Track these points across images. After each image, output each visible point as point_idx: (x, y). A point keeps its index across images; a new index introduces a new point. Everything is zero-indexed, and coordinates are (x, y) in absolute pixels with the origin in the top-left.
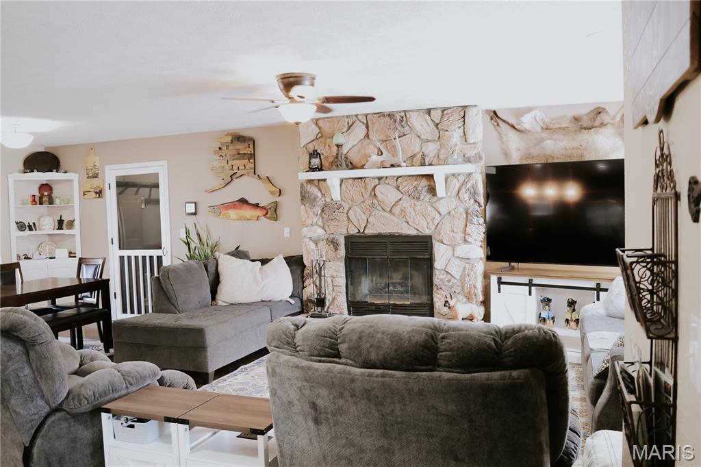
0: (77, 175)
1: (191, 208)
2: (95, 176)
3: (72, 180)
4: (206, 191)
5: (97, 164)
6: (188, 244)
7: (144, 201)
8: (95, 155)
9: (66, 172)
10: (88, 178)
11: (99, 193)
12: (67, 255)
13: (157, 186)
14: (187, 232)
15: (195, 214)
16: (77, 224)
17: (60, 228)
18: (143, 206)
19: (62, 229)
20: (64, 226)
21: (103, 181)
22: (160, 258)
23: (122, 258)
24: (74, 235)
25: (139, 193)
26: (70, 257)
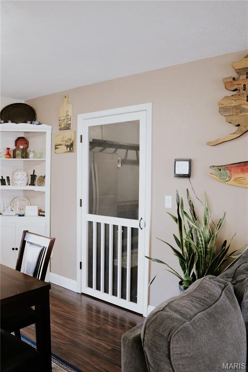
0: (50, 127)
1: (183, 168)
2: (68, 128)
3: (45, 133)
4: (209, 144)
5: (70, 114)
6: (179, 220)
7: (120, 161)
8: (68, 103)
9: (40, 124)
10: (60, 130)
11: (71, 147)
12: (37, 213)
13: (137, 148)
14: (180, 204)
15: (188, 176)
16: (47, 180)
17: (32, 184)
18: (119, 166)
19: (34, 185)
20: (36, 183)
21: (75, 132)
22: (134, 232)
23: (90, 223)
24: (44, 192)
25: (117, 152)
26: (39, 215)
